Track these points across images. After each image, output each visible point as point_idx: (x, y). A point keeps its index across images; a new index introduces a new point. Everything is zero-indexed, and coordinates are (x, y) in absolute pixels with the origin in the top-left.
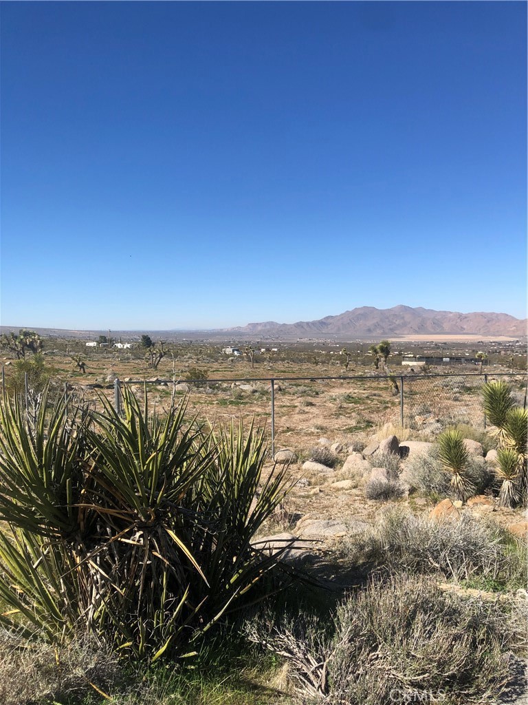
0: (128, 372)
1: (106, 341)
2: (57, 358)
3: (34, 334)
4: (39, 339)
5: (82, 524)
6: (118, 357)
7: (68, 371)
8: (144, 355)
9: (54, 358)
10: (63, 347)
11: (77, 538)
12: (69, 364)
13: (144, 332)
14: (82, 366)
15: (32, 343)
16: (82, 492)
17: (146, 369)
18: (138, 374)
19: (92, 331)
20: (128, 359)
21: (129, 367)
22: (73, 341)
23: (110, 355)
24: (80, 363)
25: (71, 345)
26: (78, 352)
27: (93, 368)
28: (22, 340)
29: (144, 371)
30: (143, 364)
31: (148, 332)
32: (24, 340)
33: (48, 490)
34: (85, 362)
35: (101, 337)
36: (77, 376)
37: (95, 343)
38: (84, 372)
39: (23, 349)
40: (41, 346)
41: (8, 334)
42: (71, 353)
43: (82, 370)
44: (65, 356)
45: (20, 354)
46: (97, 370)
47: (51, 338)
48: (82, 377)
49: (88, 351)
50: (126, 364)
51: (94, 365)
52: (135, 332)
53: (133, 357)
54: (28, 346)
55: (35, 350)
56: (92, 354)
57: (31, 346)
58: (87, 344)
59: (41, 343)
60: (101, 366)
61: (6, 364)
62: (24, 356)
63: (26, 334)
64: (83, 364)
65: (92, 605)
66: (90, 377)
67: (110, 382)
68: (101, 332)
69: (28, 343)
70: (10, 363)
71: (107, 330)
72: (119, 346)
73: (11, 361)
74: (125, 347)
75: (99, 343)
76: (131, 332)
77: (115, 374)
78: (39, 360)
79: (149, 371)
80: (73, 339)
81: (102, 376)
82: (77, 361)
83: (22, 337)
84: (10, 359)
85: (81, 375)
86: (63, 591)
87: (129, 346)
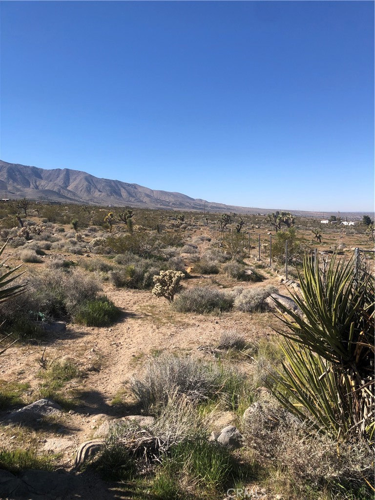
0: (353, 243)
1: (336, 220)
2: (301, 231)
3: (289, 214)
4: (292, 218)
5: (358, 357)
6: (345, 232)
7: (308, 240)
8: (365, 230)
9: (299, 231)
10: (305, 224)
11: (352, 366)
12: (310, 236)
13: (365, 213)
14: (319, 237)
15: (287, 220)
16: (361, 333)
17: (366, 241)
18: (361, 245)
19: (325, 212)
20: (352, 233)
21: (354, 240)
22: (312, 219)
23: (339, 230)
24: (318, 235)
25: (312, 221)
26: (316, 227)
27: (326, 239)
28: (281, 218)
29: (365, 243)
30: (364, 237)
31: (368, 213)
32: (282, 218)
33: (334, 327)
34: (321, 235)
35: (332, 217)
36: (315, 244)
37: (328, 221)
38: (320, 242)
39: (279, 224)
40: (293, 223)
41: (271, 214)
42: (311, 228)
43: (319, 240)
44: (306, 229)
45: (277, 228)
46: (329, 241)
47: (298, 218)
48: (319, 245)
49: (322, 226)
50: (351, 237)
51: (327, 236)
52: (358, 213)
53: (356, 232)
54: (285, 222)
55: (289, 225)
56: (326, 229)
57: (287, 223)
58: (322, 222)
59: (293, 220)
60: (332, 238)
61: (268, 234)
62: (280, 229)
63: (284, 214)
64: (320, 236)
65: (364, 420)
66: (325, 245)
67: (340, 250)
68: (332, 213)
69: (285, 220)
70: (271, 234)
71: (337, 211)
72: (345, 223)
73: (271, 232)
74: (350, 225)
75: (330, 221)
76: (354, 213)
77: (344, 244)
78: (292, 232)
79: (369, 243)
80: (311, 218)
81: (335, 245)
82: (315, 233)
83: (281, 216)
84: (270, 231)
85: (318, 243)
86: (339, 402)
87: (353, 223)
